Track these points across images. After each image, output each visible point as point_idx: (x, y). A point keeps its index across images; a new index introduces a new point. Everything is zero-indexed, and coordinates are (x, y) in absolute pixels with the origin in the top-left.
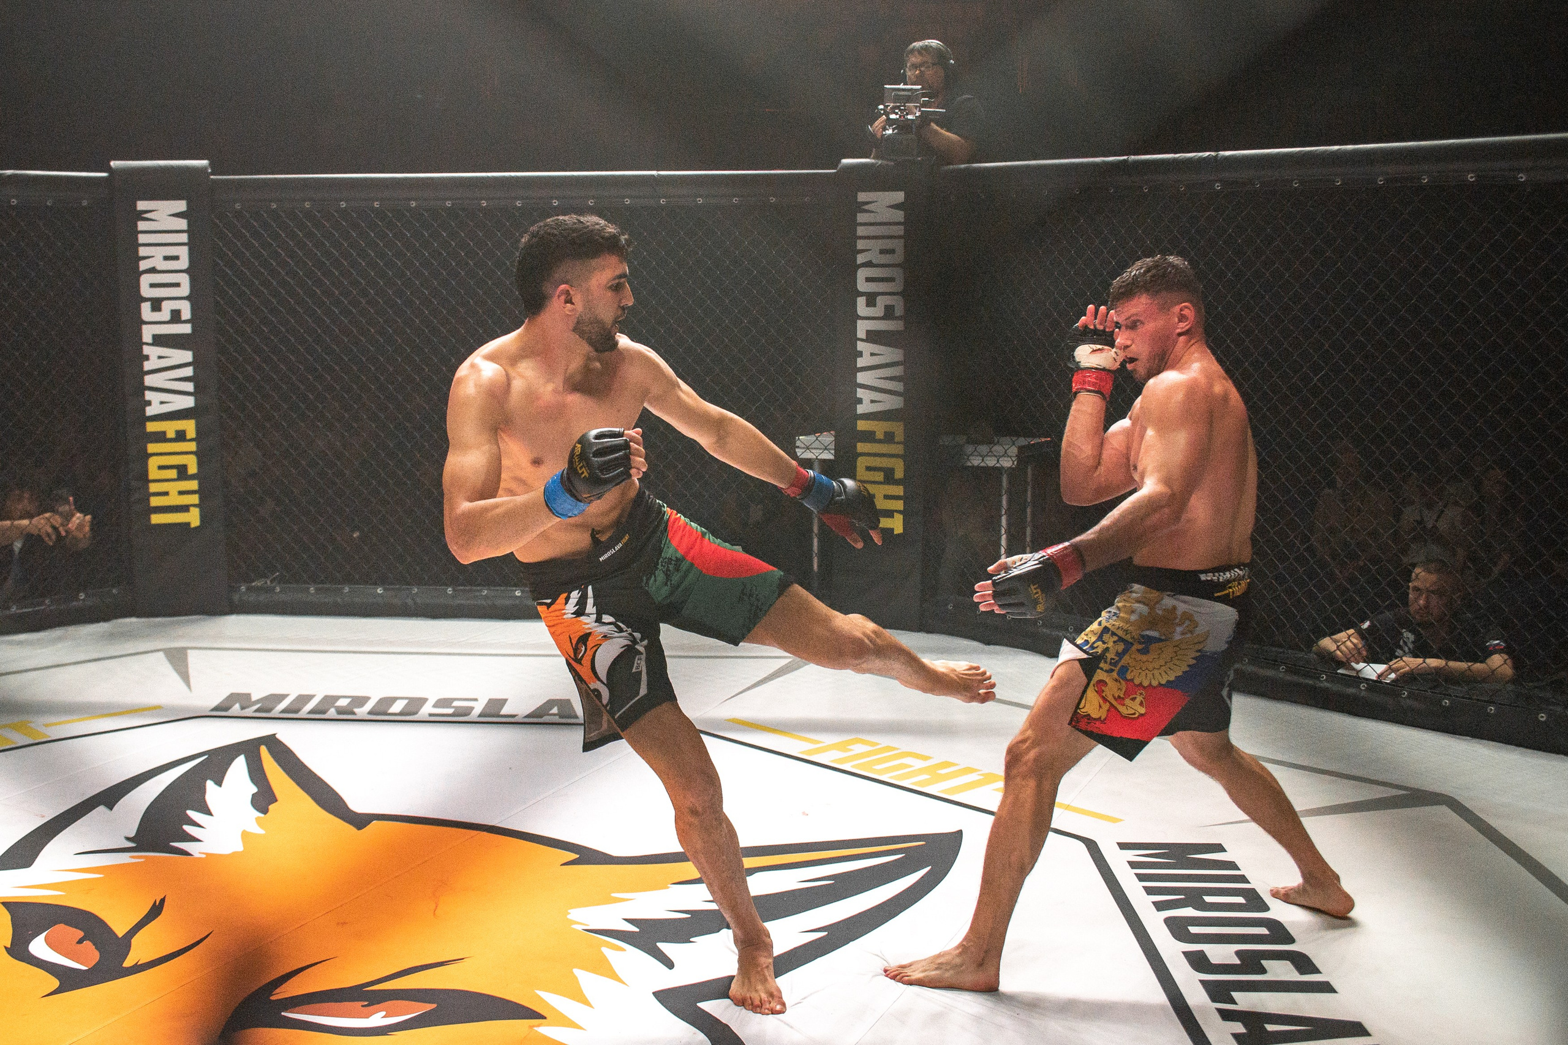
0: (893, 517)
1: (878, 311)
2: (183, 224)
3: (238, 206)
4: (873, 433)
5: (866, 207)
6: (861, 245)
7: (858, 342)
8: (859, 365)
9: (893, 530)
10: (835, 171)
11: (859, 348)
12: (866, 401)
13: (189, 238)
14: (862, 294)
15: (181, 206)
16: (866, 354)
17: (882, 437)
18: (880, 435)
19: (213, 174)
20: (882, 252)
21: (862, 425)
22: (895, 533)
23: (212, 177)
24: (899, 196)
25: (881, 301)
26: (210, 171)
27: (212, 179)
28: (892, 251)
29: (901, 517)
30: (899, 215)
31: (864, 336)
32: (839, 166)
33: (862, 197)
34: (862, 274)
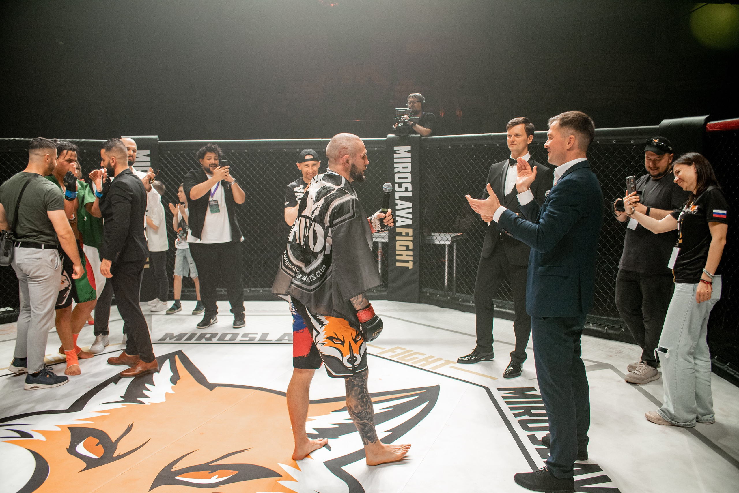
0: (409, 262)
1: (403, 189)
2: (148, 159)
3: (169, 152)
4: (402, 233)
5: (396, 152)
6: (396, 165)
7: (396, 200)
8: (396, 209)
9: (409, 267)
10: (386, 139)
11: (396, 203)
12: (399, 221)
13: (151, 164)
14: (397, 183)
15: (148, 152)
16: (399, 205)
17: (405, 234)
18: (404, 234)
19: (159, 140)
20: (404, 168)
21: (398, 230)
22: (410, 268)
23: (159, 142)
24: (409, 148)
25: (404, 186)
26: (158, 139)
27: (159, 143)
28: (407, 168)
29: (412, 262)
30: (409, 155)
31: (398, 199)
32: (387, 137)
33: (395, 148)
34: (397, 176)
